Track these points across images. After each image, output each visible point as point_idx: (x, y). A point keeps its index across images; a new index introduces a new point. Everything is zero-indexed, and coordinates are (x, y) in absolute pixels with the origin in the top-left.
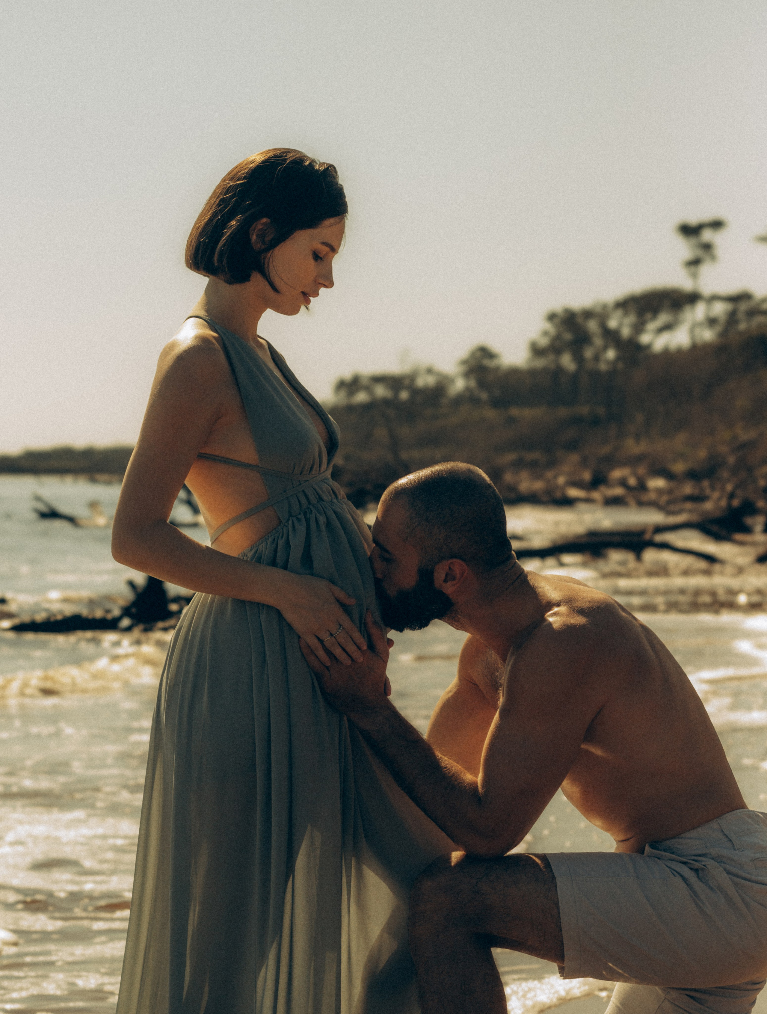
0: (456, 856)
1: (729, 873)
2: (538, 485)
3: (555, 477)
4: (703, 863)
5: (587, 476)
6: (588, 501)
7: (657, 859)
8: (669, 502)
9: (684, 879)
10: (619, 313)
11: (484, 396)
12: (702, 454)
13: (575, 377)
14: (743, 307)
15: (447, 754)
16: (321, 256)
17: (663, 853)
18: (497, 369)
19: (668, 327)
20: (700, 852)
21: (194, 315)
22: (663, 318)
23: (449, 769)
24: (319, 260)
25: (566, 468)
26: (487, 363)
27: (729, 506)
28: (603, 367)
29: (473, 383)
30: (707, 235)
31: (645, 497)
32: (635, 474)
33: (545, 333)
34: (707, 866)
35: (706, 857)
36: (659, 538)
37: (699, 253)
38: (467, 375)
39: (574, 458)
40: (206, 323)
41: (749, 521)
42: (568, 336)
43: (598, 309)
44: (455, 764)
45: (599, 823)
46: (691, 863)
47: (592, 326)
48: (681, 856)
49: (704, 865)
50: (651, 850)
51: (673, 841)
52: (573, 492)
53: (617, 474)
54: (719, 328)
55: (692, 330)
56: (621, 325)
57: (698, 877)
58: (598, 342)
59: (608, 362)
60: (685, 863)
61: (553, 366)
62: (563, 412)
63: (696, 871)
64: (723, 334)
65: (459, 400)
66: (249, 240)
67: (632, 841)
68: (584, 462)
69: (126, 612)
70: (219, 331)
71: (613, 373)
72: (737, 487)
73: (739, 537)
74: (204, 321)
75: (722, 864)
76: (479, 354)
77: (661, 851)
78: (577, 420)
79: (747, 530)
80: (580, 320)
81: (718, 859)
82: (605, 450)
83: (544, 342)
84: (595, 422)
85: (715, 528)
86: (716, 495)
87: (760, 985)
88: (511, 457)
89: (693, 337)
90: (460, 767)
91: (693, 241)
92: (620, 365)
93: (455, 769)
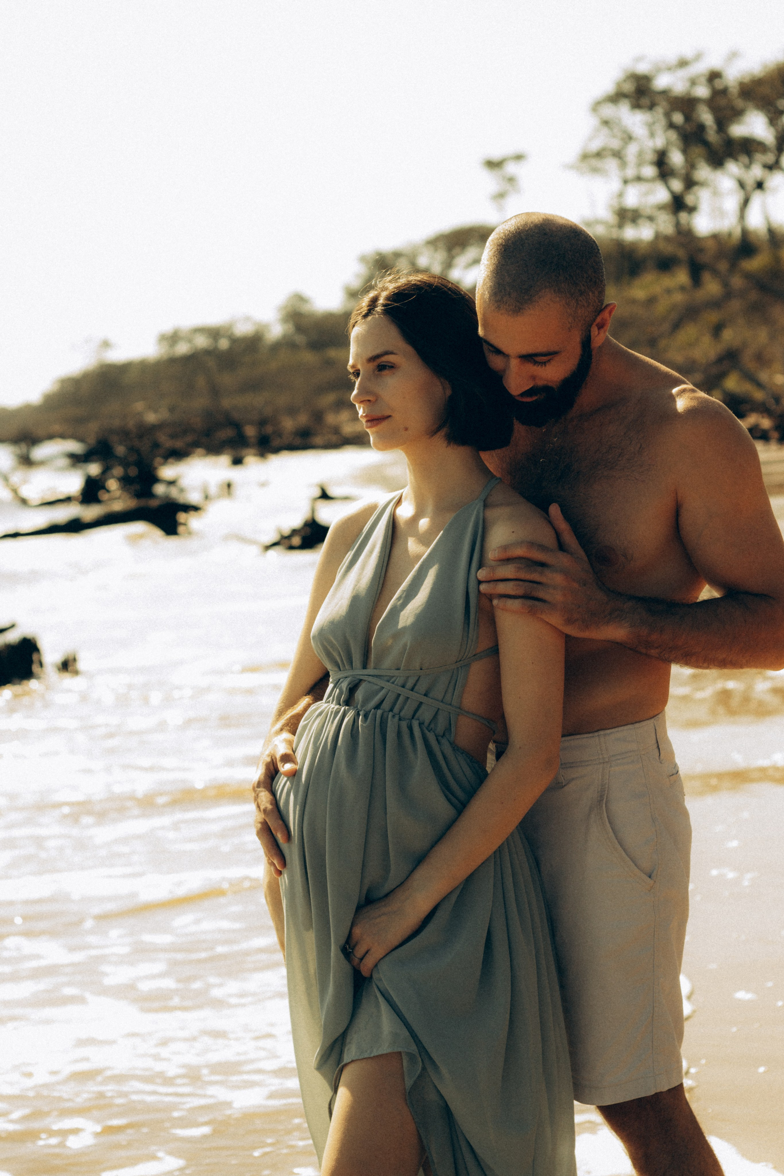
10: (428, 251)
11: (303, 340)
18: (312, 313)
19: (473, 262)
22: (472, 252)
26: (302, 308)
29: (291, 328)
30: (511, 168)
33: (360, 276)
37: (504, 186)
38: (285, 320)
43: (408, 250)
56: (430, 261)
65: (277, 347)
76: (294, 300)
80: (389, 259)
83: (356, 283)
91: (498, 174)
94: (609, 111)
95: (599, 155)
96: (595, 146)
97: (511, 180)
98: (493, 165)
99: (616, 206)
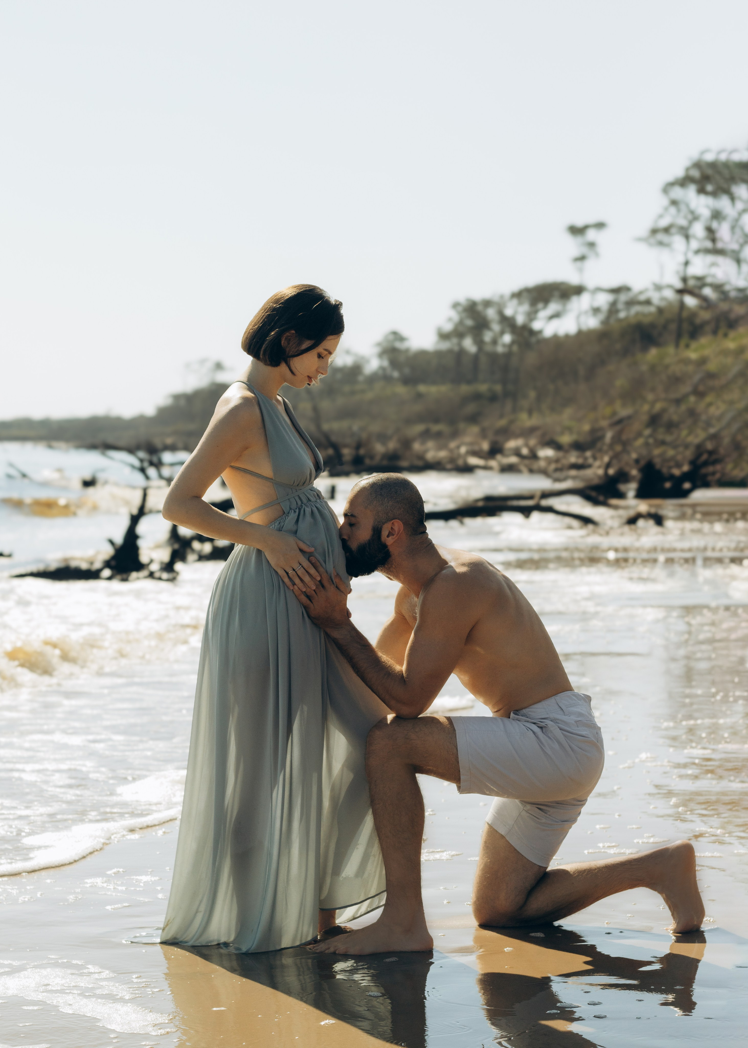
0: (390, 717)
1: (561, 729)
2: (442, 454)
3: (458, 447)
4: (546, 723)
5: (485, 446)
6: (486, 468)
7: (518, 721)
8: (556, 470)
9: (534, 733)
10: (515, 302)
11: (396, 374)
12: (586, 427)
13: (476, 358)
14: (623, 297)
15: (386, 654)
16: (323, 356)
17: (521, 717)
18: (407, 350)
19: (556, 316)
20: (543, 717)
21: (241, 381)
22: (553, 307)
23: (386, 663)
24: (321, 359)
25: (468, 439)
26: (398, 345)
27: (606, 473)
28: (500, 349)
29: (386, 363)
30: (591, 235)
31: (535, 466)
32: (527, 445)
33: (450, 319)
34: (548, 725)
35: (548, 720)
36: (545, 503)
37: (584, 250)
38: (381, 355)
39: (475, 429)
40: (246, 385)
41: (622, 487)
42: (469, 322)
43: (496, 299)
44: (390, 660)
45: (481, 699)
46: (538, 723)
47: (491, 313)
48: (532, 719)
49: (546, 725)
50: (514, 715)
51: (527, 710)
52: (473, 461)
53: (512, 444)
54: (601, 317)
55: (578, 317)
56: (516, 312)
57: (542, 732)
58: (496, 327)
59: (504, 345)
60: (534, 723)
61: (456, 348)
62: (465, 389)
63: (541, 728)
64: (605, 322)
65: (373, 379)
66: (281, 344)
67: (502, 711)
68: (483, 434)
69: (107, 564)
70: (256, 393)
71: (508, 355)
72: (611, 459)
73: (614, 502)
74: (245, 384)
75: (557, 724)
76: (391, 337)
77: (520, 716)
78: (477, 397)
79: (621, 495)
80: (480, 308)
81: (554, 720)
82: (502, 422)
83: (448, 327)
84: (493, 398)
85: (593, 494)
86: (597, 463)
87: (583, 802)
88: (419, 428)
89: (579, 324)
90: (392, 661)
91: (580, 239)
92: (515, 348)
93: (390, 663)
94: (677, 192)
95: (667, 230)
96: (664, 223)
97: (592, 245)
98: (576, 231)
99: (682, 274)
